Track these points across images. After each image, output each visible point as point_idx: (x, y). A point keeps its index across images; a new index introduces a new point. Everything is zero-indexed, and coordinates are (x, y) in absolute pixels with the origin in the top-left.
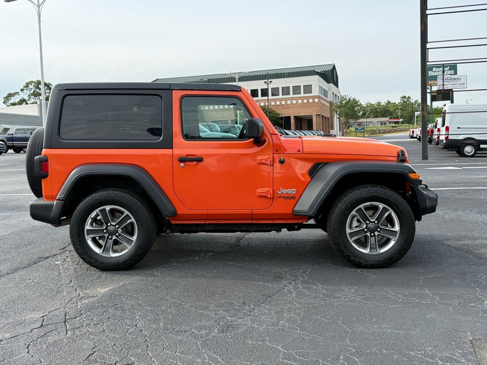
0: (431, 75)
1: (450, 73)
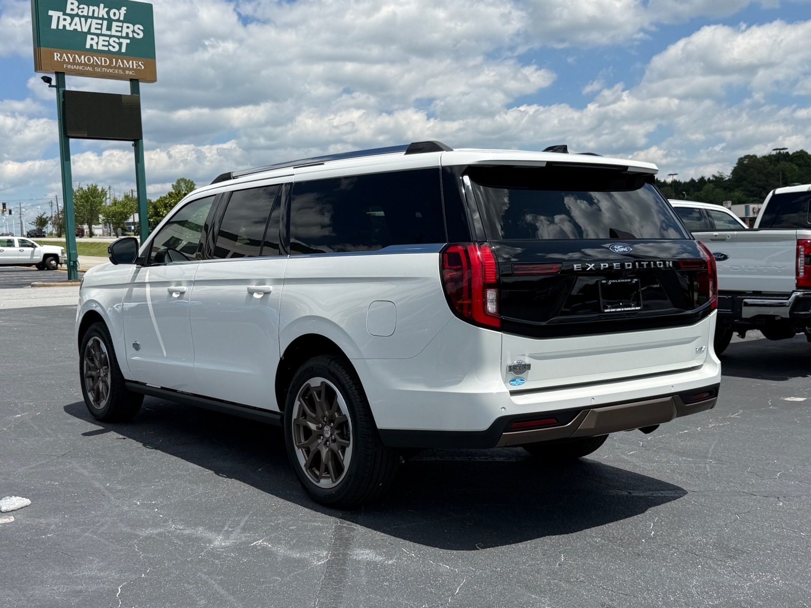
0: (61, 27)
1: (130, 31)
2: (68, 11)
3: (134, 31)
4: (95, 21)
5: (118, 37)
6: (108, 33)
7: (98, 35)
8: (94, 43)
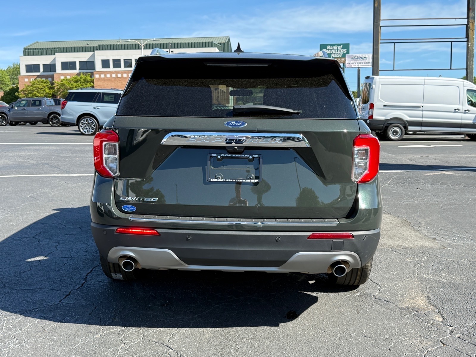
1: (343, 51)
2: (328, 49)
3: (344, 51)
4: (334, 50)
5: (340, 53)
6: (337, 52)
7: (334, 53)
8: (333, 56)
